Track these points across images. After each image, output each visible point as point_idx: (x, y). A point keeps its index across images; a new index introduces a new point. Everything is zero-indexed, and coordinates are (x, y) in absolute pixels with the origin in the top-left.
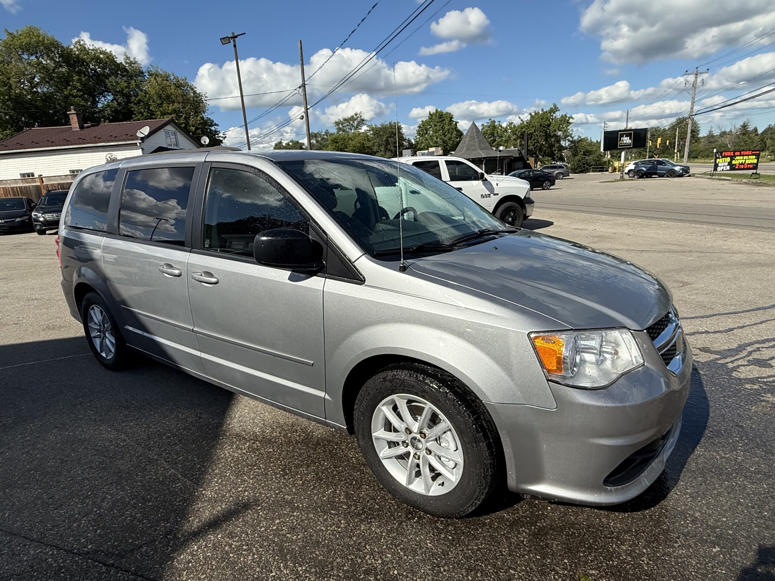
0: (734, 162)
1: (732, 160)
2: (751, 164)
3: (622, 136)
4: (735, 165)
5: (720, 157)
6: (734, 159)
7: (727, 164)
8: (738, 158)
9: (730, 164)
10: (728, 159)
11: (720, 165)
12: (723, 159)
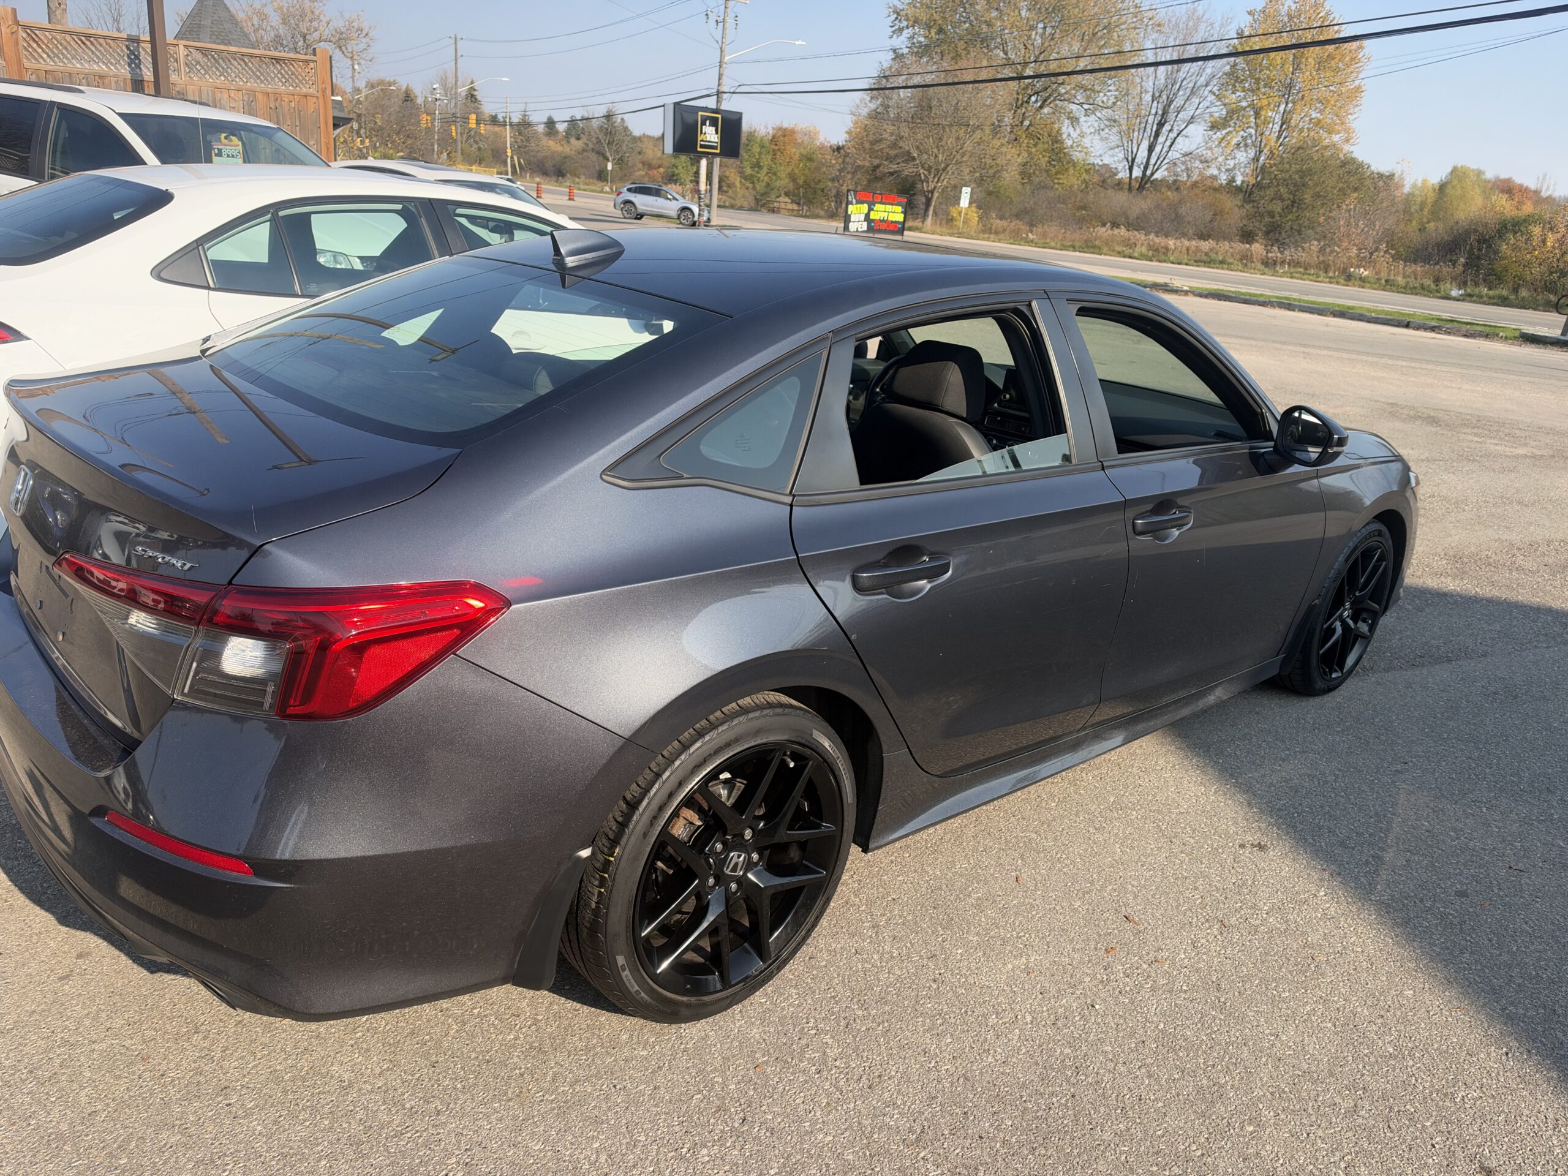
0: (873, 216)
1: (870, 209)
2: (896, 222)
3: (703, 123)
4: (873, 221)
5: (854, 201)
6: (873, 210)
7: (862, 217)
8: (878, 207)
9: (867, 216)
10: (865, 208)
11: (852, 219)
12: (859, 206)
